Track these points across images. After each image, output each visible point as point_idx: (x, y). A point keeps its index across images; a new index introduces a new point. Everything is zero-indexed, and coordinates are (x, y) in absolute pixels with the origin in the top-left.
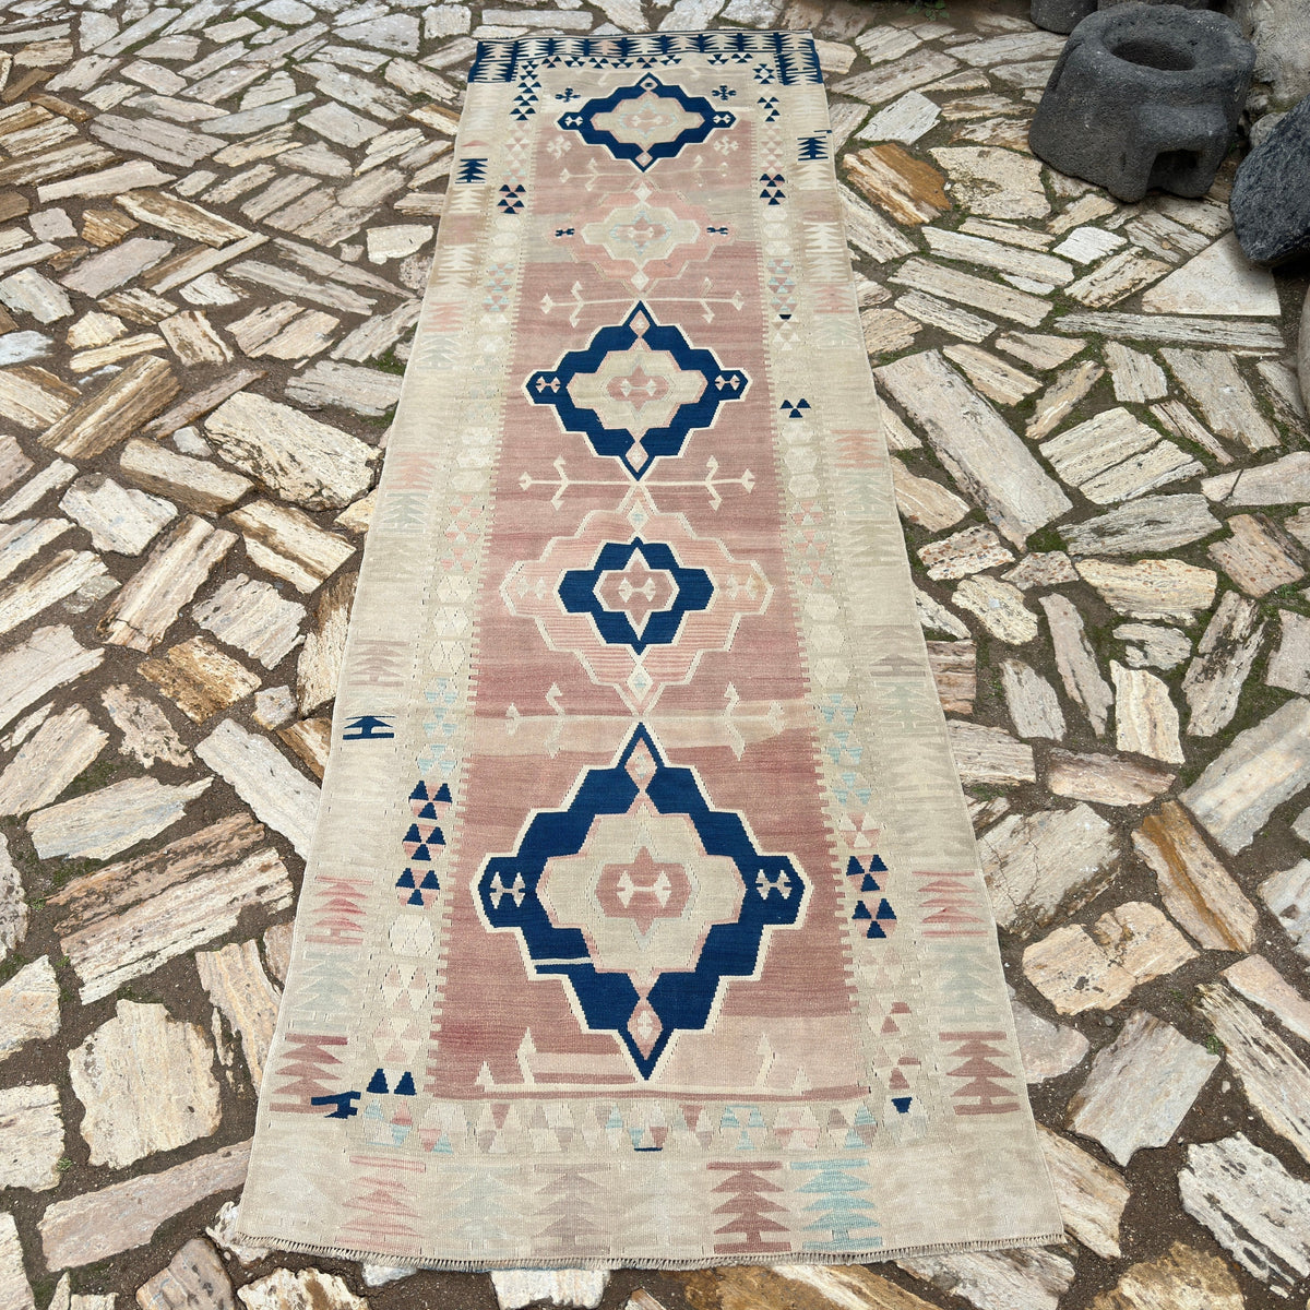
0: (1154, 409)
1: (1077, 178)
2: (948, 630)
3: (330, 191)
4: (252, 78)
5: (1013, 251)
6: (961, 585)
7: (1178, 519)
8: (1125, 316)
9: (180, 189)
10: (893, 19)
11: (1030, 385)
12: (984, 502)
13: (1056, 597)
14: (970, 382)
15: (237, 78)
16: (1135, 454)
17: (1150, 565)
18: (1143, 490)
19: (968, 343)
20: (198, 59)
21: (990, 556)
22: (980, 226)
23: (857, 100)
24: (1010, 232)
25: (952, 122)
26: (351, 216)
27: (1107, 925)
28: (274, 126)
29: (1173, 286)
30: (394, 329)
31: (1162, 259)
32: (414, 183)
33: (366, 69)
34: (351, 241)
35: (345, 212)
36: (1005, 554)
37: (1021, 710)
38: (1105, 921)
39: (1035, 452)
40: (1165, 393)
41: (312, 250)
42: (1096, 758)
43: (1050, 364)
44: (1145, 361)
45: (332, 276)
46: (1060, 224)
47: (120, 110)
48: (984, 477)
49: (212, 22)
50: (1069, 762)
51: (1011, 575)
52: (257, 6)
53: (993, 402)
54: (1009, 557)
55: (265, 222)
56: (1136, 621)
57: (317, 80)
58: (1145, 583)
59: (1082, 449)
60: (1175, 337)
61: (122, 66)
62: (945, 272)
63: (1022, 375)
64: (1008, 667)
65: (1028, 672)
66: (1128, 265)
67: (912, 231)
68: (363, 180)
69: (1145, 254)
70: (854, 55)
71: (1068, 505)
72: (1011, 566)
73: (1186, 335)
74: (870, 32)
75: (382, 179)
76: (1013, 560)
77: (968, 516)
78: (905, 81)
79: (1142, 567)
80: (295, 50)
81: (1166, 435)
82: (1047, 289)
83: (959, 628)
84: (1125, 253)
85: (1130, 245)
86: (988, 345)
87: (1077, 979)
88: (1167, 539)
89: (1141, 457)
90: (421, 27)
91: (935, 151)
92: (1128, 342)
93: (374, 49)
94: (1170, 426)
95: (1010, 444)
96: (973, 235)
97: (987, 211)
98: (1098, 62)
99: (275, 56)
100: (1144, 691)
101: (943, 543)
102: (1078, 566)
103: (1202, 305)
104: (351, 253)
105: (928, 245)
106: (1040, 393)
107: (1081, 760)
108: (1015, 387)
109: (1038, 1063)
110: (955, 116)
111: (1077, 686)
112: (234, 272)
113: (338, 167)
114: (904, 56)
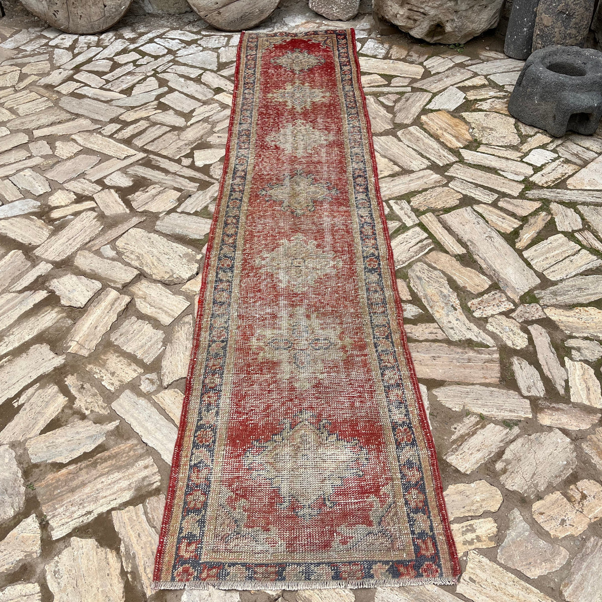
0: (576, 235)
1: (532, 125)
2: (485, 342)
3: (176, 133)
4: (138, 80)
5: (503, 160)
6: (490, 320)
7: (592, 287)
8: (559, 190)
9: (102, 132)
10: (441, 53)
11: (516, 224)
12: (498, 279)
13: (536, 326)
14: (487, 222)
15: (129, 81)
16: (569, 256)
17: (580, 310)
18: (574, 274)
19: (485, 203)
20: (111, 71)
21: (502, 306)
22: (487, 149)
23: (426, 91)
24: (502, 152)
25: (471, 101)
26: (186, 145)
27: (573, 491)
28: (148, 103)
29: (582, 176)
30: (208, 197)
31: (575, 164)
32: (216, 129)
33: (192, 76)
34: (186, 156)
35: (184, 143)
36: (510, 305)
37: (523, 382)
38: (572, 489)
39: (521, 256)
40: (581, 227)
41: (167, 161)
42: (562, 406)
43: (525, 214)
44: (570, 212)
45: (177, 173)
46: (525, 148)
47: (73, 94)
48: (497, 267)
49: (118, 54)
50: (549, 408)
51: (513, 315)
52: (139, 47)
53: (499, 231)
54: (512, 306)
55: (145, 147)
56: (575, 337)
57: (168, 81)
58: (578, 319)
59: (543, 254)
60: (584, 200)
61: (74, 74)
62: (472, 170)
63: (512, 219)
64: (515, 360)
65: (525, 363)
66: (559, 166)
67: (455, 152)
68: (192, 127)
69: (567, 161)
70: (423, 70)
71: (538, 281)
72: (513, 311)
73: (589, 200)
74: (430, 59)
75: (200, 127)
76: (514, 307)
77: (491, 286)
78: (448, 82)
79: (577, 311)
80: (158, 67)
81: (583, 247)
82: (521, 178)
83: (490, 341)
84: (557, 161)
85: (559, 157)
86: (494, 205)
87: (560, 520)
88: (587, 297)
89: (572, 258)
90: (218, 57)
91: (464, 114)
92: (562, 203)
93: (195, 67)
94: (585, 243)
95: (508, 251)
96: (484, 153)
97: (490, 142)
98: (541, 72)
99: (148, 70)
100: (582, 373)
101: (479, 299)
102: (545, 310)
103: (596, 185)
104: (187, 162)
105: (463, 158)
106: (521, 227)
107: (554, 407)
108: (509, 225)
109: (544, 564)
110: (472, 98)
111: (549, 370)
112: (131, 171)
113: (180, 122)
114: (447, 70)
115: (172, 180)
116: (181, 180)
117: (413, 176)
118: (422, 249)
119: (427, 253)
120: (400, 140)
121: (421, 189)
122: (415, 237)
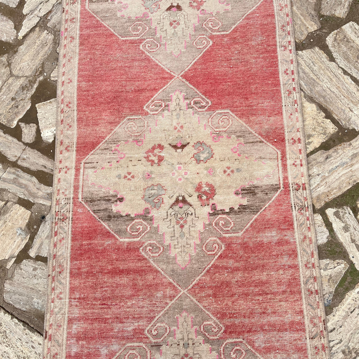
116: (26, 179)
117: (357, 142)
120: (332, 59)
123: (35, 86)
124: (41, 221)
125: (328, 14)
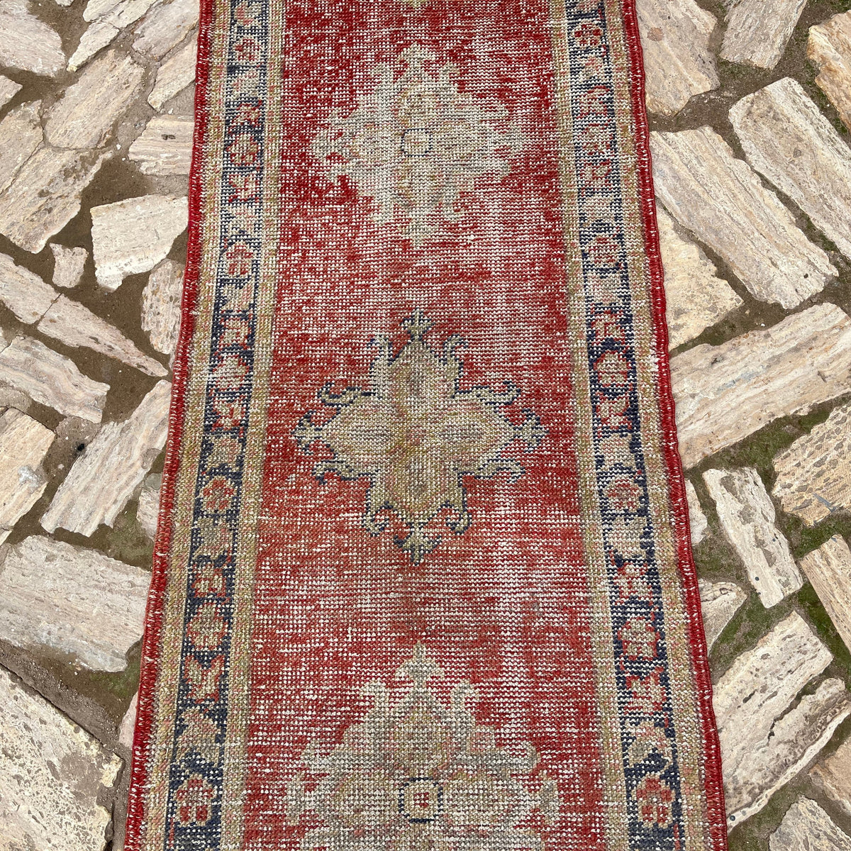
115: (26, 366)
116: (53, 363)
117: (782, 333)
118: (814, 723)
119: (831, 747)
120: (739, 153)
121: (804, 412)
122: (791, 665)
123: (95, 169)
124: (75, 456)
125: (736, 58)
